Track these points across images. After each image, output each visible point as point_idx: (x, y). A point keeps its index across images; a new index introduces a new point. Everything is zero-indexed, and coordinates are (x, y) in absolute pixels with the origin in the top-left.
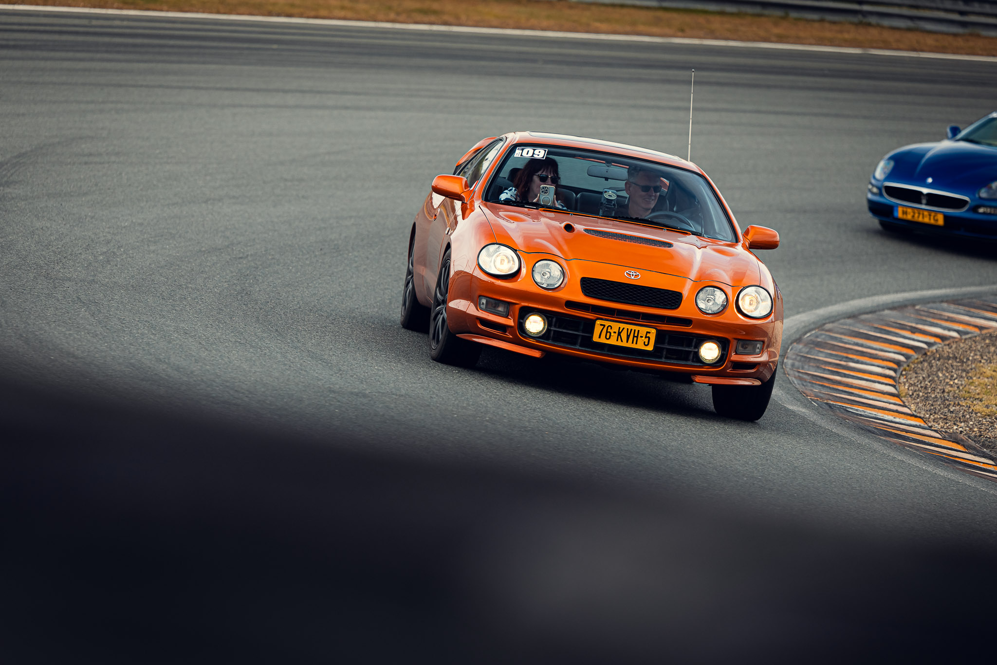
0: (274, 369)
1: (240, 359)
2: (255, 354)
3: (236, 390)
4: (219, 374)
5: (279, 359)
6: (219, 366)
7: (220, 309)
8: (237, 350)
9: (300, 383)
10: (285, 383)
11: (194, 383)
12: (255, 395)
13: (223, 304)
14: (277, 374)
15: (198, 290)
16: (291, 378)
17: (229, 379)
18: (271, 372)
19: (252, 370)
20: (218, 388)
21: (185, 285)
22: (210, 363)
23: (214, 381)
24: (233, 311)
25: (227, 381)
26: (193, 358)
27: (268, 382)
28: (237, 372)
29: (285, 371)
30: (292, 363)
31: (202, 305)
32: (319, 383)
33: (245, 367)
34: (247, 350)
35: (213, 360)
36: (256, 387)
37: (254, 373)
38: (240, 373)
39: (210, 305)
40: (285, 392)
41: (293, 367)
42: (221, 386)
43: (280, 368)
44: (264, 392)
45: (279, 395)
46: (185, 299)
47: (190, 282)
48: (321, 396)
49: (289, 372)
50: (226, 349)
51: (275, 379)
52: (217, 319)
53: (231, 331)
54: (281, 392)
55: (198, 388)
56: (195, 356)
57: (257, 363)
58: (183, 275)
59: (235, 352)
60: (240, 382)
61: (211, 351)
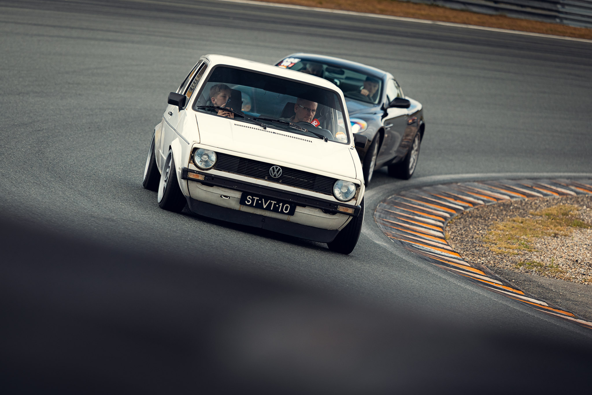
0: (57, 201)
1: (37, 194)
2: (45, 191)
3: (33, 213)
4: (23, 202)
5: (60, 195)
6: (23, 197)
7: (24, 161)
8: (35, 188)
9: (73, 211)
10: (64, 210)
11: (7, 207)
12: (45, 216)
13: (27, 159)
14: (59, 204)
15: (11, 149)
16: (68, 207)
17: (29, 206)
18: (55, 202)
19: (44, 201)
20: (22, 211)
21: (4, 145)
22: (18, 195)
23: (20, 207)
24: (33, 164)
25: (28, 207)
26: (7, 191)
27: (53, 209)
28: (34, 201)
29: (64, 202)
30: (68, 197)
31: (14, 159)
32: (85, 211)
33: (39, 199)
34: (41, 188)
35: (20, 193)
36: (45, 211)
37: (45, 203)
38: (36, 202)
39: (19, 158)
40: (63, 216)
41: (69, 201)
42: (24, 209)
43: (61, 201)
44: (50, 215)
45: (60, 217)
46: (3, 154)
47: (7, 144)
48: (86, 219)
49: (66, 203)
50: (28, 187)
51: (58, 207)
52: (23, 168)
53: (31, 176)
54: (61, 215)
55: (10, 210)
56: (8, 190)
57: (47, 197)
58: (2, 139)
59: (34, 189)
60: (36, 208)
61: (18, 187)
